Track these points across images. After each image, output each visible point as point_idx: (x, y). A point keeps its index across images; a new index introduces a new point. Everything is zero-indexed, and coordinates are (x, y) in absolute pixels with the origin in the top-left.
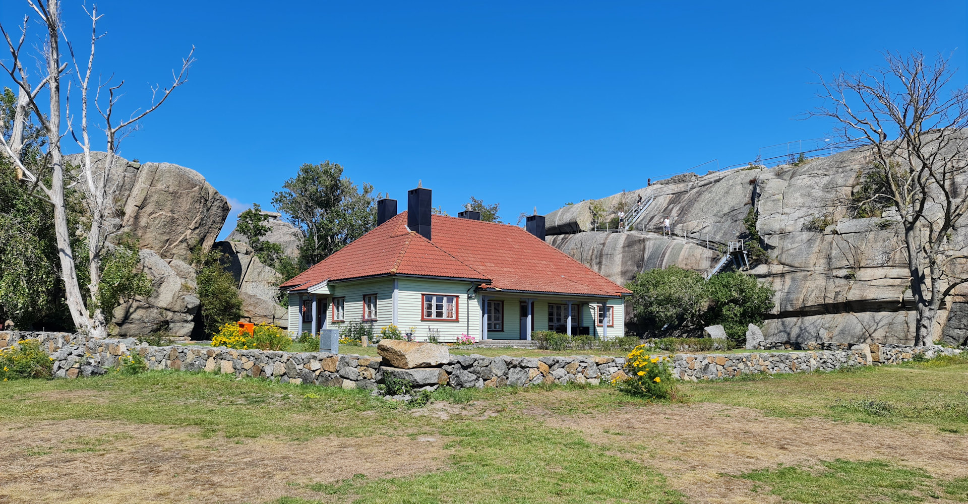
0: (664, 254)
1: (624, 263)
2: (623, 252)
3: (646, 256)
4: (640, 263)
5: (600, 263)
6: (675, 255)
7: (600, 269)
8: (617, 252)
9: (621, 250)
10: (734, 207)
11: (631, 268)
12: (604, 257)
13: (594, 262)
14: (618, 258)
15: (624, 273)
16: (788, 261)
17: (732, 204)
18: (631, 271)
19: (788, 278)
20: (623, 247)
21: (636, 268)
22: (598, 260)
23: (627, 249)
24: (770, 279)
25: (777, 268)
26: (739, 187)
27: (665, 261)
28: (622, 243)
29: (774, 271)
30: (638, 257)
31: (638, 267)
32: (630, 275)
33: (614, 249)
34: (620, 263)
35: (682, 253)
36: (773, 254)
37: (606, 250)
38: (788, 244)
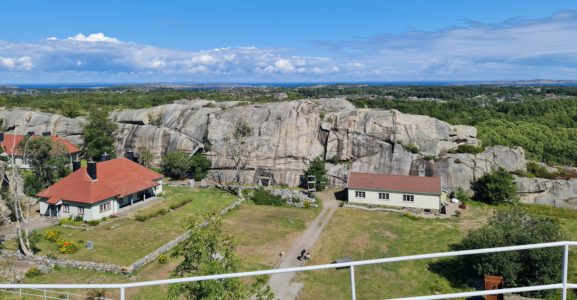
0: (177, 142)
1: (162, 142)
2: (162, 138)
3: (171, 141)
4: (169, 143)
5: (153, 141)
6: (181, 144)
7: (153, 143)
8: (160, 138)
9: (161, 137)
10: (201, 124)
11: (165, 144)
12: (155, 139)
13: (150, 140)
14: (160, 140)
15: (162, 146)
16: (217, 151)
17: (201, 123)
18: (165, 146)
19: (216, 157)
20: (162, 136)
21: (167, 145)
22: (152, 140)
23: (163, 137)
24: (211, 156)
25: (213, 153)
26: (204, 116)
27: (177, 145)
28: (162, 134)
29: (212, 154)
30: (168, 140)
31: (168, 144)
32: (165, 147)
33: (158, 136)
34: (161, 142)
35: (184, 143)
36: (213, 147)
37: (155, 136)
38: (217, 145)
